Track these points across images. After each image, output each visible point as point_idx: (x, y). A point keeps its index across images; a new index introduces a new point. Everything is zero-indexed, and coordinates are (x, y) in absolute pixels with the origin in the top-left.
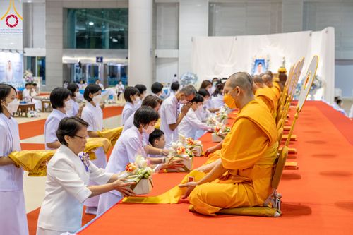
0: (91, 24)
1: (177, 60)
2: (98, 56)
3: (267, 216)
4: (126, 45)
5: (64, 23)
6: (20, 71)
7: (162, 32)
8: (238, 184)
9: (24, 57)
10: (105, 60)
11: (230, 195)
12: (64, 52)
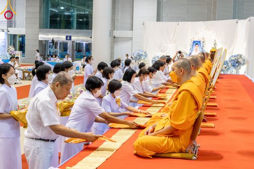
0: (62, 8)
1: (131, 39)
2: (67, 35)
3: (187, 159)
4: (90, 26)
5: (40, 7)
6: (4, 46)
7: (119, 16)
8: (169, 137)
9: (8, 34)
10: (73, 38)
11: (161, 145)
12: (39, 31)
